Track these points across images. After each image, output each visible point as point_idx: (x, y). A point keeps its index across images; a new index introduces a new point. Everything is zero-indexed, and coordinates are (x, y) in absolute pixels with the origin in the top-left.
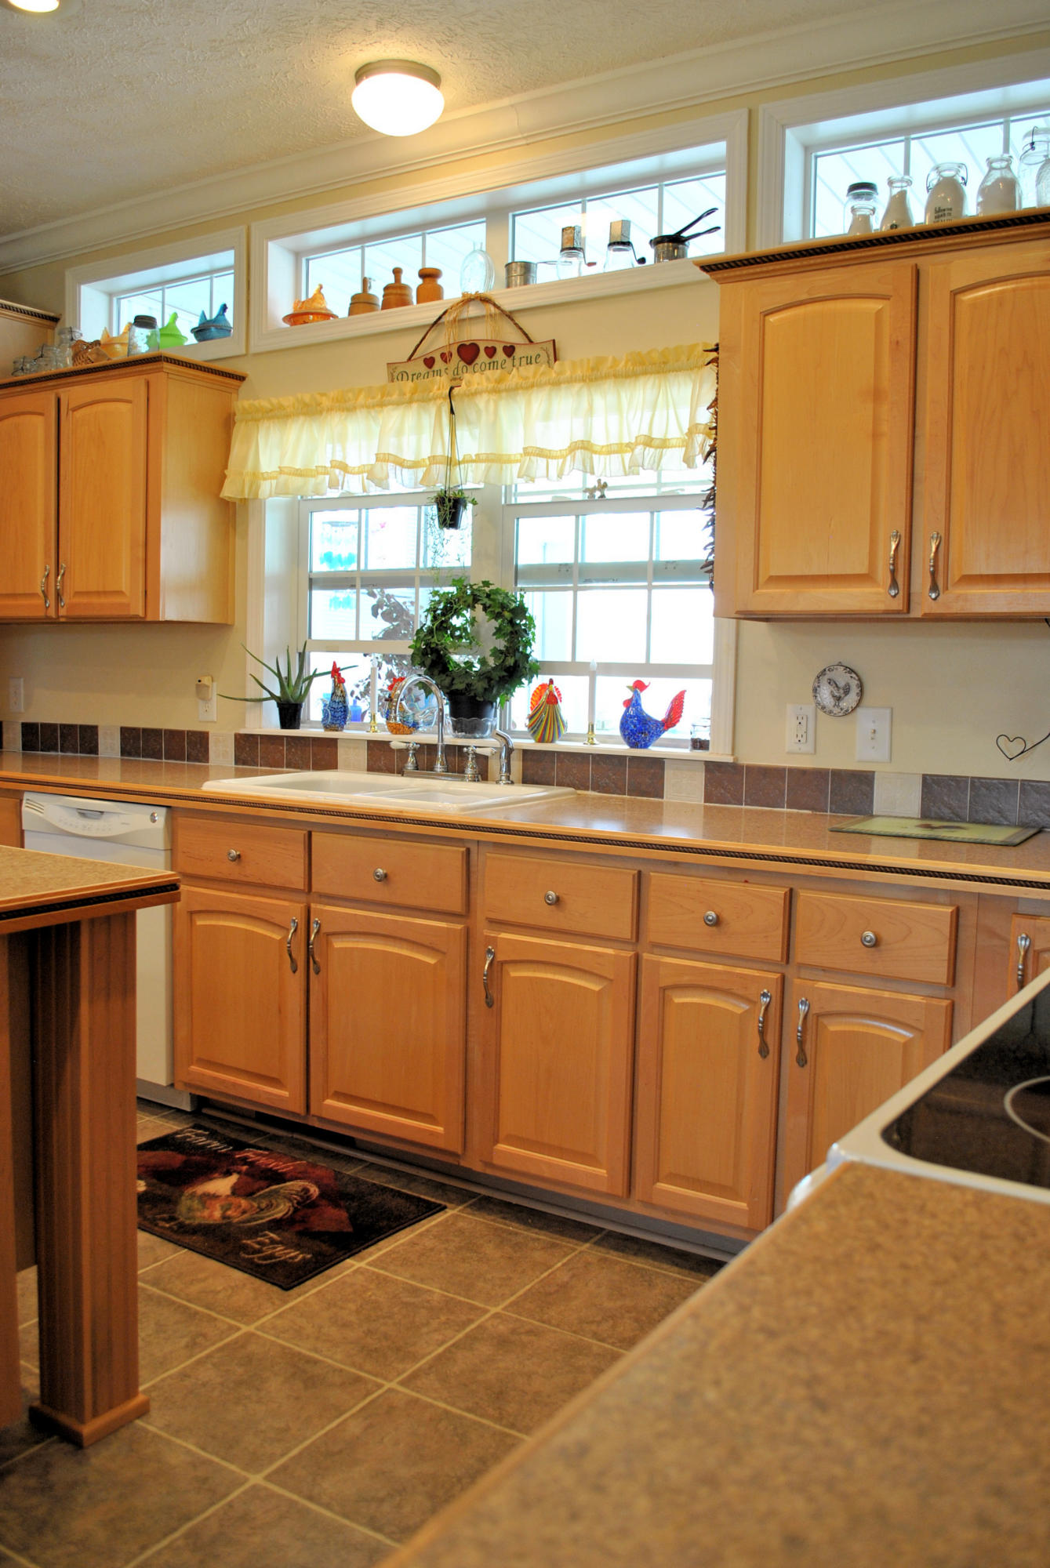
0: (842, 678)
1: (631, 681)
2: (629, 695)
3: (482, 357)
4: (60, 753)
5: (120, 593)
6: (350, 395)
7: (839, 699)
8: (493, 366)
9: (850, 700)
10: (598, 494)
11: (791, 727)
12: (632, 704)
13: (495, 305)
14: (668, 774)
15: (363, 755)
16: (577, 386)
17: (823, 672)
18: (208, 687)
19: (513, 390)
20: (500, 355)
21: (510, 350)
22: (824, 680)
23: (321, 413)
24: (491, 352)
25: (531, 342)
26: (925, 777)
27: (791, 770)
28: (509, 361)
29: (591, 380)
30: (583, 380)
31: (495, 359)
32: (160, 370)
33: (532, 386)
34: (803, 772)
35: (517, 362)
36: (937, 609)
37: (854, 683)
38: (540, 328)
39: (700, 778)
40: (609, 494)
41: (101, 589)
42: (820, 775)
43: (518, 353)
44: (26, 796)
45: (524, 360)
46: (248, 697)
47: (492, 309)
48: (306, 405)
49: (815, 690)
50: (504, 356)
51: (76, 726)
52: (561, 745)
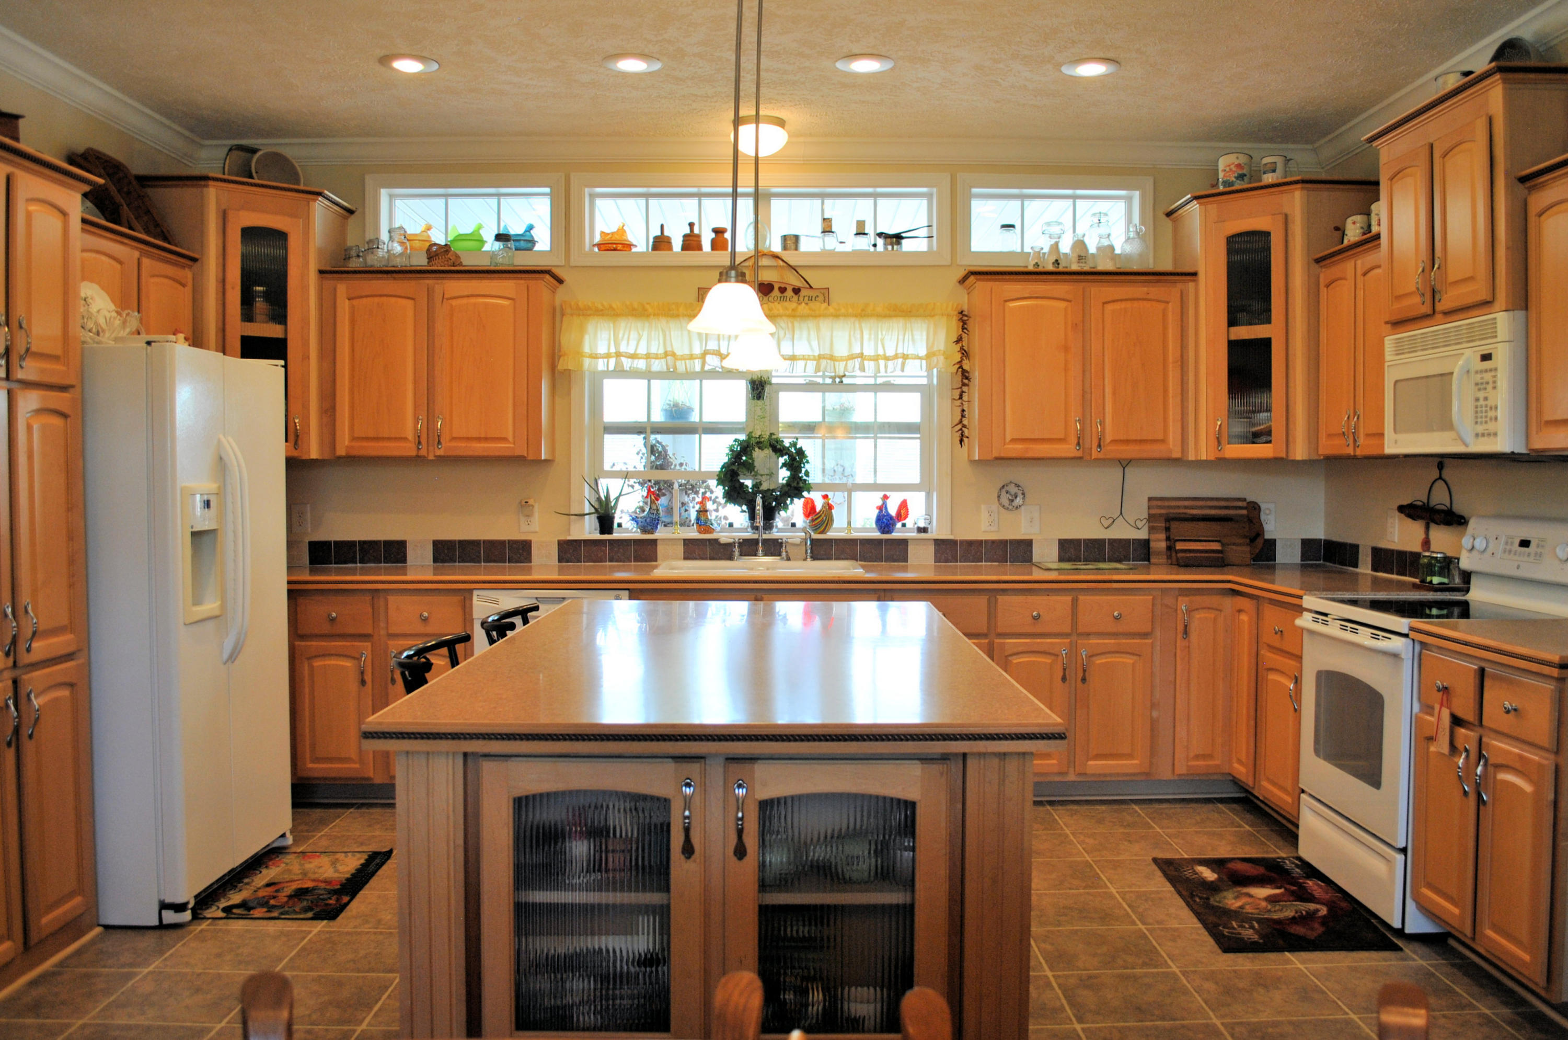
0: (1013, 489)
1: (881, 494)
2: (880, 503)
3: (776, 292)
4: (359, 565)
5: (505, 439)
6: (673, 307)
7: (1012, 501)
8: (784, 299)
9: (1019, 501)
10: (838, 380)
11: (984, 516)
12: (882, 508)
13: (783, 261)
14: (911, 548)
15: (680, 549)
16: (852, 319)
17: (1003, 487)
18: (533, 506)
19: (804, 317)
20: (789, 293)
21: (797, 291)
22: (1003, 492)
23: (648, 316)
24: (783, 290)
25: (811, 287)
26: (1060, 541)
27: (986, 541)
28: (796, 297)
29: (861, 316)
30: (856, 316)
31: (785, 294)
32: (542, 279)
33: (820, 316)
34: (993, 542)
35: (801, 299)
36: (1101, 456)
37: (1020, 493)
38: (816, 279)
39: (931, 549)
40: (845, 381)
41: (483, 436)
42: (1003, 543)
43: (803, 293)
44: (475, 593)
45: (806, 299)
46: (572, 513)
47: (781, 263)
48: (634, 309)
49: (999, 497)
50: (792, 294)
51: (380, 541)
52: (831, 534)
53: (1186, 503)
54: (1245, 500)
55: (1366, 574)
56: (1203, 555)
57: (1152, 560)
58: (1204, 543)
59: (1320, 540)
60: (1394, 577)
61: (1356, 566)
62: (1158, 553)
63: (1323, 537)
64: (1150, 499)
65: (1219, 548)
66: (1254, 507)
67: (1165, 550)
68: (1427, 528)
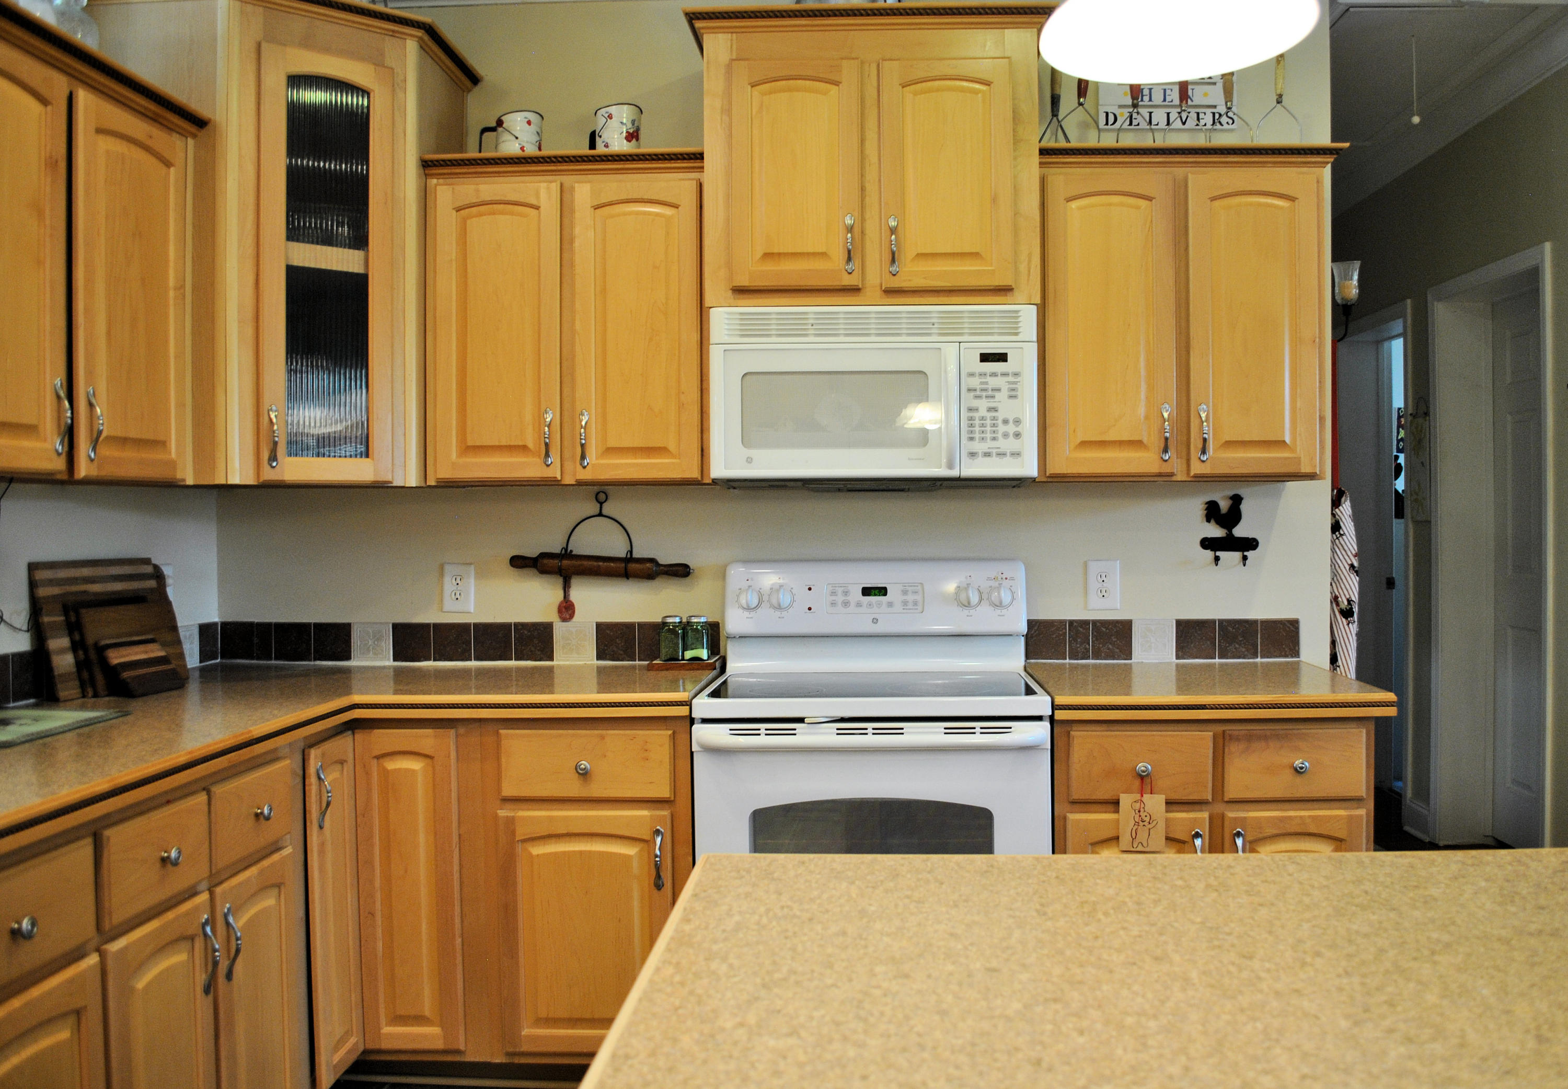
36: (94, 470)
53: (86, 572)
54: (147, 561)
55: (384, 667)
56: (153, 669)
57: (62, 694)
58: (141, 648)
59: (215, 624)
60: (473, 664)
61: (348, 658)
62: (65, 677)
63: (216, 619)
64: (32, 567)
65: (162, 654)
66: (158, 575)
67: (75, 670)
68: (566, 587)
